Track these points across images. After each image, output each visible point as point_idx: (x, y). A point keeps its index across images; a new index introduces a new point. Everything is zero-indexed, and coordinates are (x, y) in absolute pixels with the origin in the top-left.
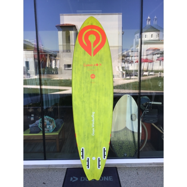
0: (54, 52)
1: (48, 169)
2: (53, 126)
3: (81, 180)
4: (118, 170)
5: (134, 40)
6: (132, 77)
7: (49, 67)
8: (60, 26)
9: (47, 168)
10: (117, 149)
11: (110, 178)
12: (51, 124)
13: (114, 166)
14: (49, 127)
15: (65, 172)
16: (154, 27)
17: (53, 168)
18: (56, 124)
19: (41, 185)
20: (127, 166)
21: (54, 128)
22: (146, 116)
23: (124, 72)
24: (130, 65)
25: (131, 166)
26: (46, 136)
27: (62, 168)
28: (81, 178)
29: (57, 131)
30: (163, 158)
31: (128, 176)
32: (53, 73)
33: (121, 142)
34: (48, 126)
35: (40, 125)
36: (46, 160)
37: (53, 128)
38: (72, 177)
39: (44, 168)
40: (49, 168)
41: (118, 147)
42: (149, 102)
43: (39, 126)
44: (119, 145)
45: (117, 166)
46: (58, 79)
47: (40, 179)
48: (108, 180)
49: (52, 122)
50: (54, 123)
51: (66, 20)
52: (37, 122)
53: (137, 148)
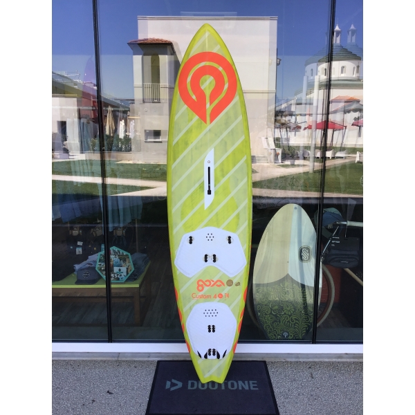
0: (121, 100)
1: (116, 361)
2: (127, 269)
3: (189, 388)
4: (269, 367)
5: (305, 78)
6: (297, 162)
7: (112, 135)
8: (140, 44)
9: (114, 359)
10: (266, 321)
11: (252, 385)
12: (123, 264)
13: (261, 360)
14: (120, 270)
15: (154, 368)
16: (349, 50)
17: (128, 359)
18: (134, 265)
19: (103, 395)
20: (289, 360)
21: (130, 273)
22: (333, 252)
23: (279, 151)
24: (291, 134)
25: (297, 360)
26: (112, 291)
27: (148, 361)
28: (190, 382)
29: (135, 279)
30: (362, 343)
31: (292, 382)
32: (121, 148)
33: (276, 307)
34: (116, 269)
35: (100, 266)
36: (111, 342)
37: (127, 273)
38: (170, 381)
39: (108, 359)
40: (120, 359)
41: (269, 318)
42: (340, 221)
43: (97, 269)
44: (271, 313)
45: (267, 360)
46: (131, 162)
47: (101, 383)
48: (246, 388)
49: (125, 261)
50: (129, 262)
51: (152, 29)
52: (91, 258)
53: (311, 320)
